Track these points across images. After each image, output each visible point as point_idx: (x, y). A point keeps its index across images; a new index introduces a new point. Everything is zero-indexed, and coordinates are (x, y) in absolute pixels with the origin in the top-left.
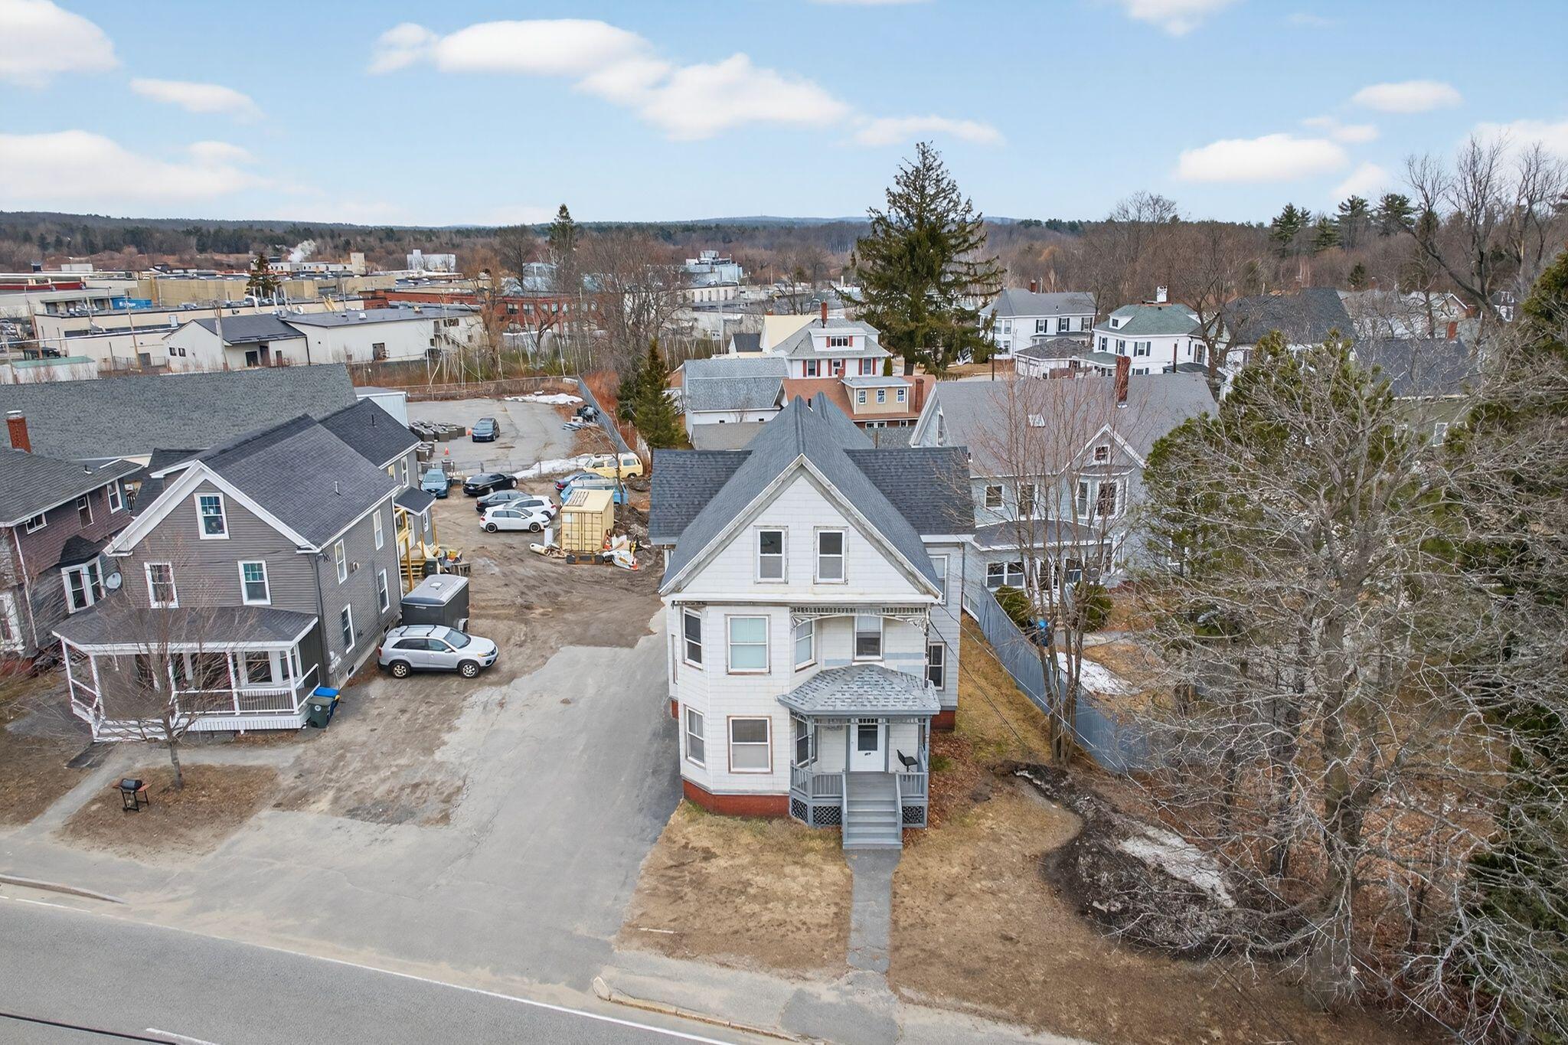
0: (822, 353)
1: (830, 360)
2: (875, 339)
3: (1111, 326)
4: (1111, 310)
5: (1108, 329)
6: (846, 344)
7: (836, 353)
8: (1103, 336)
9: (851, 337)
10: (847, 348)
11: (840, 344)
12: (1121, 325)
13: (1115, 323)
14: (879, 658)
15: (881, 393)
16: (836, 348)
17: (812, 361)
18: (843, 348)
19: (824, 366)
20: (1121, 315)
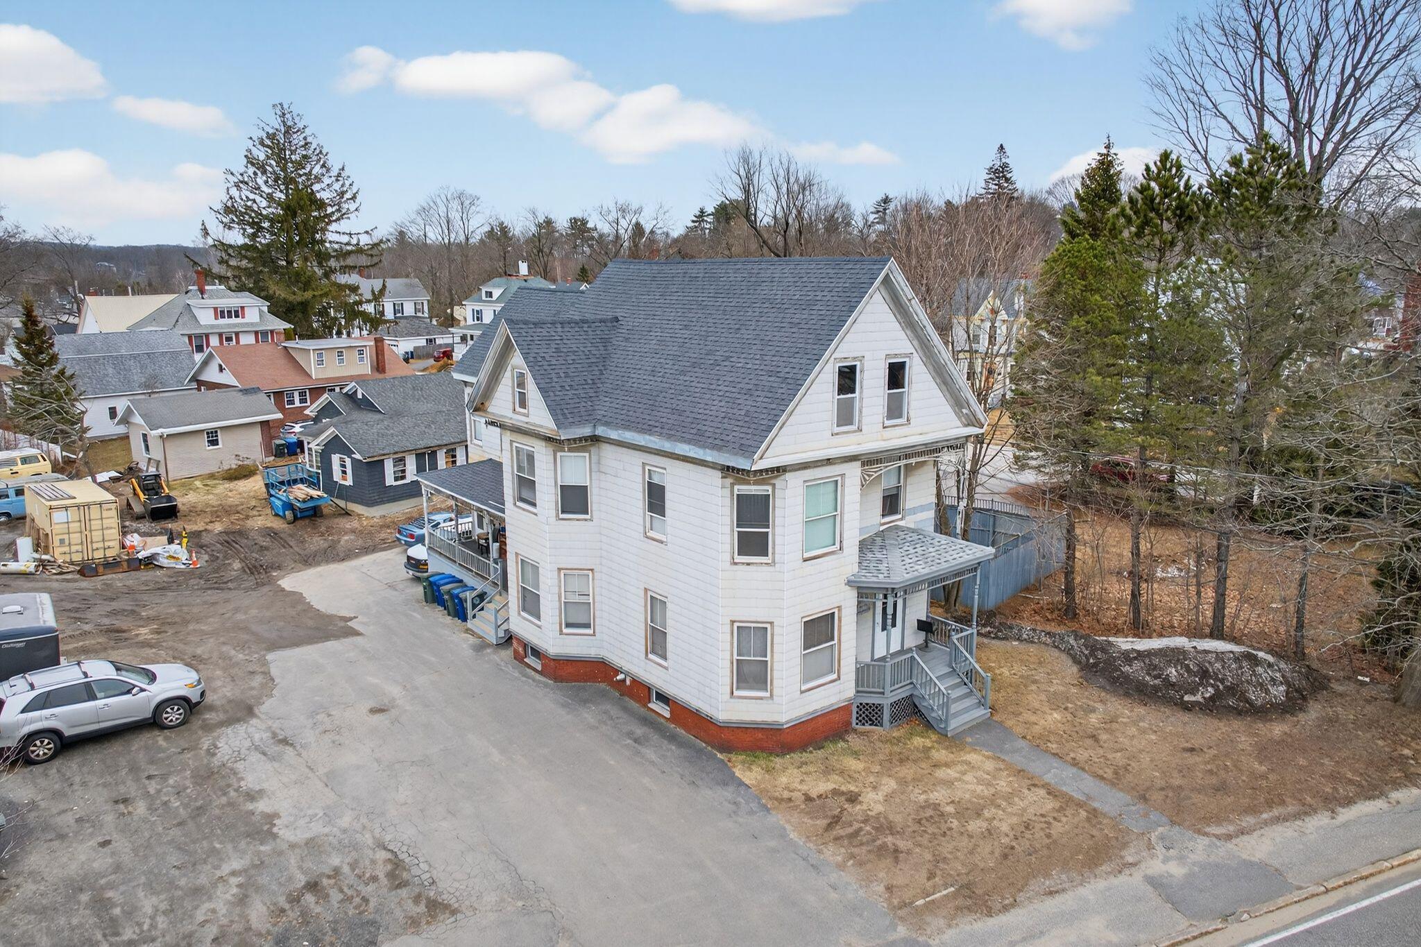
0: (213, 326)
1: (220, 335)
2: (265, 309)
3: (484, 298)
4: (484, 282)
5: (480, 300)
6: (237, 316)
7: (229, 325)
8: (477, 308)
9: (243, 308)
10: (239, 320)
11: (230, 316)
12: (495, 297)
13: (490, 294)
14: (900, 516)
15: (340, 354)
16: (226, 321)
17: (199, 337)
18: (234, 320)
19: (214, 341)
20: (494, 286)
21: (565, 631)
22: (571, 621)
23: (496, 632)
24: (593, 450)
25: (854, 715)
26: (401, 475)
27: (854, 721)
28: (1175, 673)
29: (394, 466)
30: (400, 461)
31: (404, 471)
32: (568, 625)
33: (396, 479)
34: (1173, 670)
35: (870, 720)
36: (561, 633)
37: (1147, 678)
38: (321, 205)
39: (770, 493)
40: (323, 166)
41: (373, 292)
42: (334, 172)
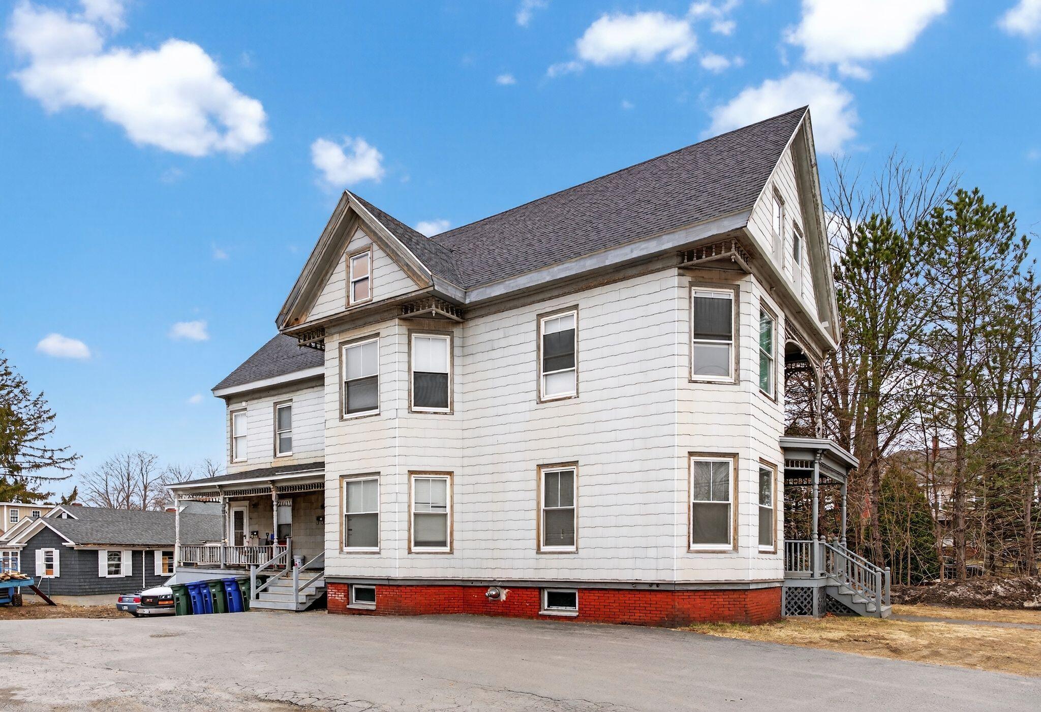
21: (415, 549)
22: (422, 538)
23: (297, 596)
24: (457, 331)
25: (784, 603)
26: (117, 569)
27: (784, 610)
28: (1002, 589)
29: (109, 560)
30: (114, 556)
31: (118, 566)
32: (417, 544)
33: (110, 573)
34: (999, 587)
35: (799, 607)
36: (410, 552)
37: (979, 596)
38: (19, 421)
39: (732, 297)
40: (22, 392)
41: (63, 498)
42: (32, 398)
